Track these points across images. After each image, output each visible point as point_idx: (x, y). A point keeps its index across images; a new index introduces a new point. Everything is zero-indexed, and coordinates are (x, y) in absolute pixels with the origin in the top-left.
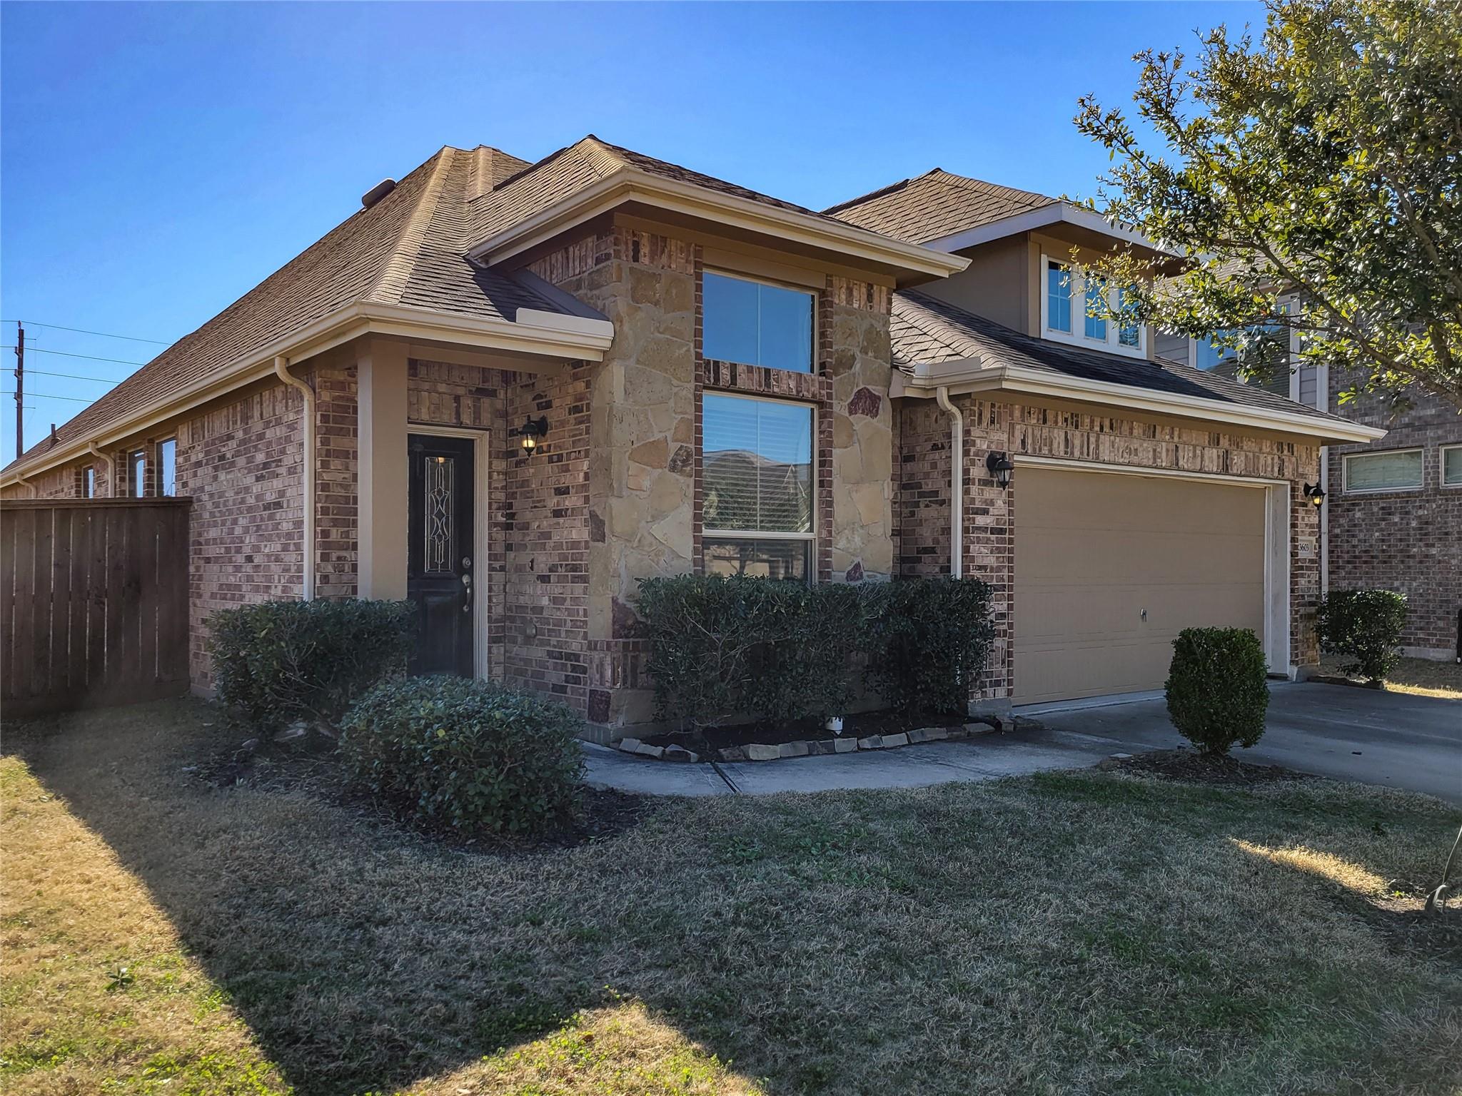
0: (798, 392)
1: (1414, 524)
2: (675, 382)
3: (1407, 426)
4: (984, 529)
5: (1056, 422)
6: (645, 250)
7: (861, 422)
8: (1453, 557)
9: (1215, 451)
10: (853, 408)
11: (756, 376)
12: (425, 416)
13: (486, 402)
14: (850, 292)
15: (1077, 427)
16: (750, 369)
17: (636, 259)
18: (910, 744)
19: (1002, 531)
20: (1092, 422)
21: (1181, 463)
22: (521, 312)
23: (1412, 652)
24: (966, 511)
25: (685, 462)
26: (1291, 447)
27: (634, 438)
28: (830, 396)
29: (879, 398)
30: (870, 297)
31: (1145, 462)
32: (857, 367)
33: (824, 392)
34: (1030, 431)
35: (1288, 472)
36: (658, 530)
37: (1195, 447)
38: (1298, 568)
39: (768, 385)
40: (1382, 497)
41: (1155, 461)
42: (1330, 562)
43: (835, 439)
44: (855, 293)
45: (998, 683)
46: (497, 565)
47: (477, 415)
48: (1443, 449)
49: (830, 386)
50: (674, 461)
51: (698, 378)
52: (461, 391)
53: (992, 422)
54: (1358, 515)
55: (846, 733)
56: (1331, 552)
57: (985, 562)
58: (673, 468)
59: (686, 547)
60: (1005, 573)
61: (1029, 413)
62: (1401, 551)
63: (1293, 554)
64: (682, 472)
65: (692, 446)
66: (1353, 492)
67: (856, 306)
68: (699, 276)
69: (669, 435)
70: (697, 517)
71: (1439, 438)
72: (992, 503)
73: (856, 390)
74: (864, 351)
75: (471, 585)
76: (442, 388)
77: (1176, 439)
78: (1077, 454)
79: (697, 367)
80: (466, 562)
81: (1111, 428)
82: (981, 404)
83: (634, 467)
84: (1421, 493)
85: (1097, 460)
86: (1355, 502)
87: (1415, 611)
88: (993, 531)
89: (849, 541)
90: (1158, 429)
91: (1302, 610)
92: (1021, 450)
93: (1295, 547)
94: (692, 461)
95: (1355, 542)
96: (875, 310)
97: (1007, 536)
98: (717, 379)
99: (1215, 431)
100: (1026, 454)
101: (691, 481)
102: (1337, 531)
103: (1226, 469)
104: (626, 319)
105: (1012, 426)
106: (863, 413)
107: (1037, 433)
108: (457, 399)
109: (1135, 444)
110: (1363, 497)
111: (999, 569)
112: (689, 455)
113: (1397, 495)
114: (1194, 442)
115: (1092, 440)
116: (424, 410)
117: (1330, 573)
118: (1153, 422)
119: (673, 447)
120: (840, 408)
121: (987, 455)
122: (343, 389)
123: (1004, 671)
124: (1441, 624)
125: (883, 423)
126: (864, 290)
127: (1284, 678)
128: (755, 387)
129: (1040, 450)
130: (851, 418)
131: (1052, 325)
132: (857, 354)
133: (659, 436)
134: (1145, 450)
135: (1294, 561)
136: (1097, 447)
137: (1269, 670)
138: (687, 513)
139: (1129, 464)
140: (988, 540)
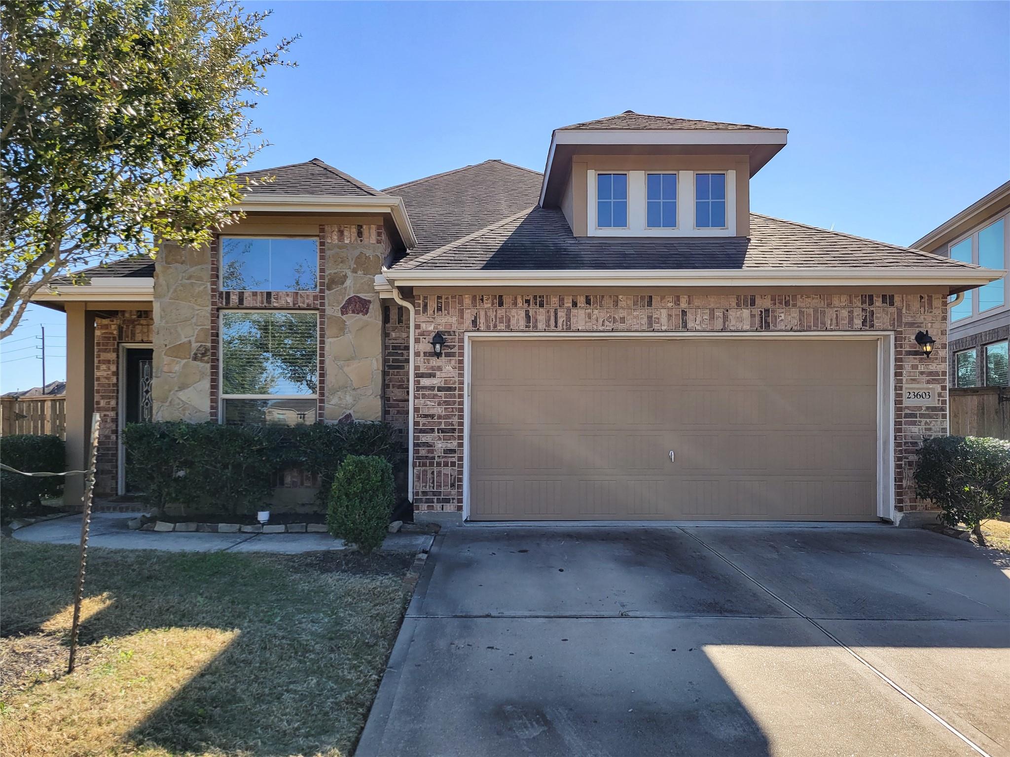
0: (294, 304)
2: (198, 307)
4: (432, 388)
5: (515, 304)
7: (352, 320)
9: (746, 313)
10: (344, 310)
11: (259, 298)
14: (341, 233)
15: (542, 305)
16: (255, 294)
19: (450, 389)
20: (562, 302)
21: (690, 325)
25: (204, 355)
26: (888, 299)
27: (167, 342)
28: (322, 304)
29: (370, 302)
30: (360, 234)
31: (636, 327)
32: (348, 282)
33: (318, 302)
34: (482, 313)
36: (183, 395)
37: (712, 311)
38: (904, 415)
39: (269, 302)
41: (650, 324)
43: (327, 333)
44: (346, 233)
45: (447, 501)
49: (323, 298)
50: (195, 354)
51: (213, 303)
53: (439, 309)
57: (431, 412)
58: (195, 358)
59: (205, 405)
60: (454, 420)
61: (482, 300)
63: (898, 402)
64: (201, 361)
65: (209, 345)
67: (347, 241)
68: (215, 243)
69: (193, 339)
70: (214, 388)
72: (440, 368)
73: (347, 298)
74: (355, 271)
77: (683, 305)
78: (541, 326)
79: (213, 296)
81: (588, 302)
82: (425, 298)
83: (166, 359)
85: (569, 329)
88: (439, 389)
89: (340, 399)
90: (656, 300)
92: (471, 328)
93: (899, 396)
94: (209, 353)
96: (366, 241)
97: (457, 392)
98: (228, 302)
99: (748, 295)
100: (478, 330)
101: (208, 366)
104: (161, 275)
105: (461, 312)
106: (353, 312)
107: (492, 314)
109: (622, 313)
111: (447, 417)
112: (207, 350)
114: (712, 306)
115: (562, 314)
116: (136, 335)
119: (195, 345)
120: (333, 311)
121: (433, 334)
122: (107, 328)
123: (454, 493)
125: (374, 317)
126: (354, 230)
127: (890, 523)
128: (259, 305)
129: (495, 326)
130: (344, 317)
131: (603, 222)
132: (349, 274)
133: (184, 340)
134: (636, 317)
135: (898, 409)
136: (568, 319)
137: (881, 514)
138: (206, 384)
139: (612, 331)
140: (435, 396)
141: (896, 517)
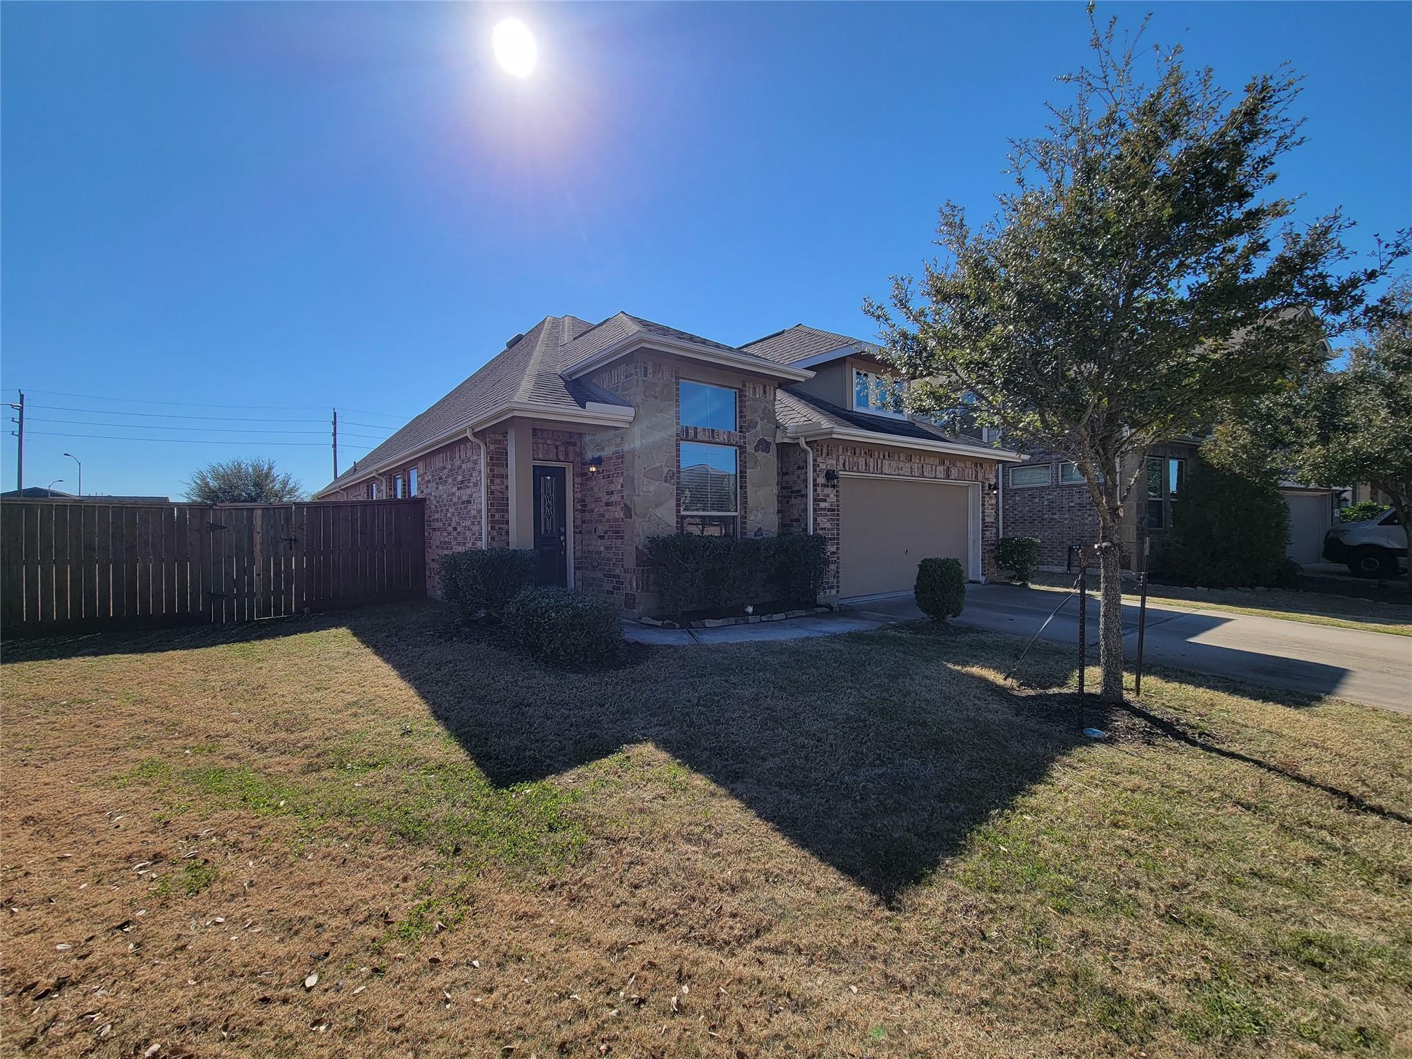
0: (729, 441)
1: (1046, 503)
3: (1042, 453)
4: (824, 509)
5: (861, 454)
6: (650, 371)
7: (760, 455)
8: (1066, 519)
9: (942, 467)
10: (757, 449)
11: (707, 433)
12: (541, 456)
13: (571, 448)
14: (754, 388)
15: (871, 457)
16: (704, 430)
17: (645, 376)
18: (787, 618)
19: (834, 510)
20: (879, 453)
21: (925, 474)
22: (588, 404)
23: (1045, 568)
24: (815, 500)
25: (671, 478)
26: (981, 465)
27: (645, 466)
28: (745, 443)
29: (770, 443)
30: (765, 392)
31: (906, 474)
32: (759, 427)
33: (742, 441)
34: (847, 459)
35: (980, 477)
36: (658, 512)
37: (932, 465)
38: (986, 527)
39: (713, 437)
40: (1030, 489)
41: (911, 472)
42: (1004, 523)
43: (748, 465)
44: (757, 390)
45: (832, 587)
46: (577, 530)
47: (567, 455)
48: (1060, 464)
49: (745, 437)
50: (666, 477)
51: (677, 435)
52: (558, 443)
53: (828, 455)
54: (1017, 498)
55: (753, 614)
56: (1004, 518)
57: (825, 526)
58: (665, 481)
59: (673, 521)
60: (835, 531)
61: (847, 450)
62: (1039, 517)
63: (983, 520)
64: (670, 483)
65: (675, 470)
66: (1015, 487)
67: (758, 396)
68: (678, 384)
69: (664, 464)
70: (678, 505)
71: (1058, 459)
72: (828, 496)
73: (758, 439)
74: (762, 419)
75: (565, 541)
76: (549, 442)
77: (922, 462)
78: (871, 470)
79: (677, 429)
80: (562, 529)
81: (889, 457)
82: (822, 446)
83: (646, 480)
84: (1049, 487)
85: (882, 473)
86: (1016, 492)
87: (1046, 548)
88: (829, 510)
89: (755, 516)
90: (913, 457)
91: (988, 548)
92: (843, 469)
93: (984, 516)
94: (675, 477)
95: (1016, 512)
96: (768, 398)
97: (836, 512)
98: (687, 435)
99: (943, 457)
100: (845, 470)
101: (675, 487)
102: (1007, 507)
103: (948, 476)
104: (641, 406)
105: (838, 457)
106: (762, 451)
107: (851, 460)
108: (557, 447)
109: (901, 465)
110: (1020, 489)
111: (832, 529)
112: (673, 474)
113: (1037, 488)
114: (931, 463)
115: (879, 463)
116: (540, 453)
117: (1003, 528)
118: (910, 454)
119: (666, 470)
120: (750, 449)
121: (825, 472)
123: (835, 581)
124: (1059, 554)
125: (772, 455)
126: (762, 388)
127: (978, 582)
128: (707, 439)
129: (853, 468)
130: (756, 454)
131: (859, 404)
132: (759, 421)
133: (658, 465)
134: (907, 467)
135: (984, 523)
136: (882, 466)
137: (971, 578)
138: (673, 503)
139: (898, 475)
140: (826, 515)
141: (982, 579)
